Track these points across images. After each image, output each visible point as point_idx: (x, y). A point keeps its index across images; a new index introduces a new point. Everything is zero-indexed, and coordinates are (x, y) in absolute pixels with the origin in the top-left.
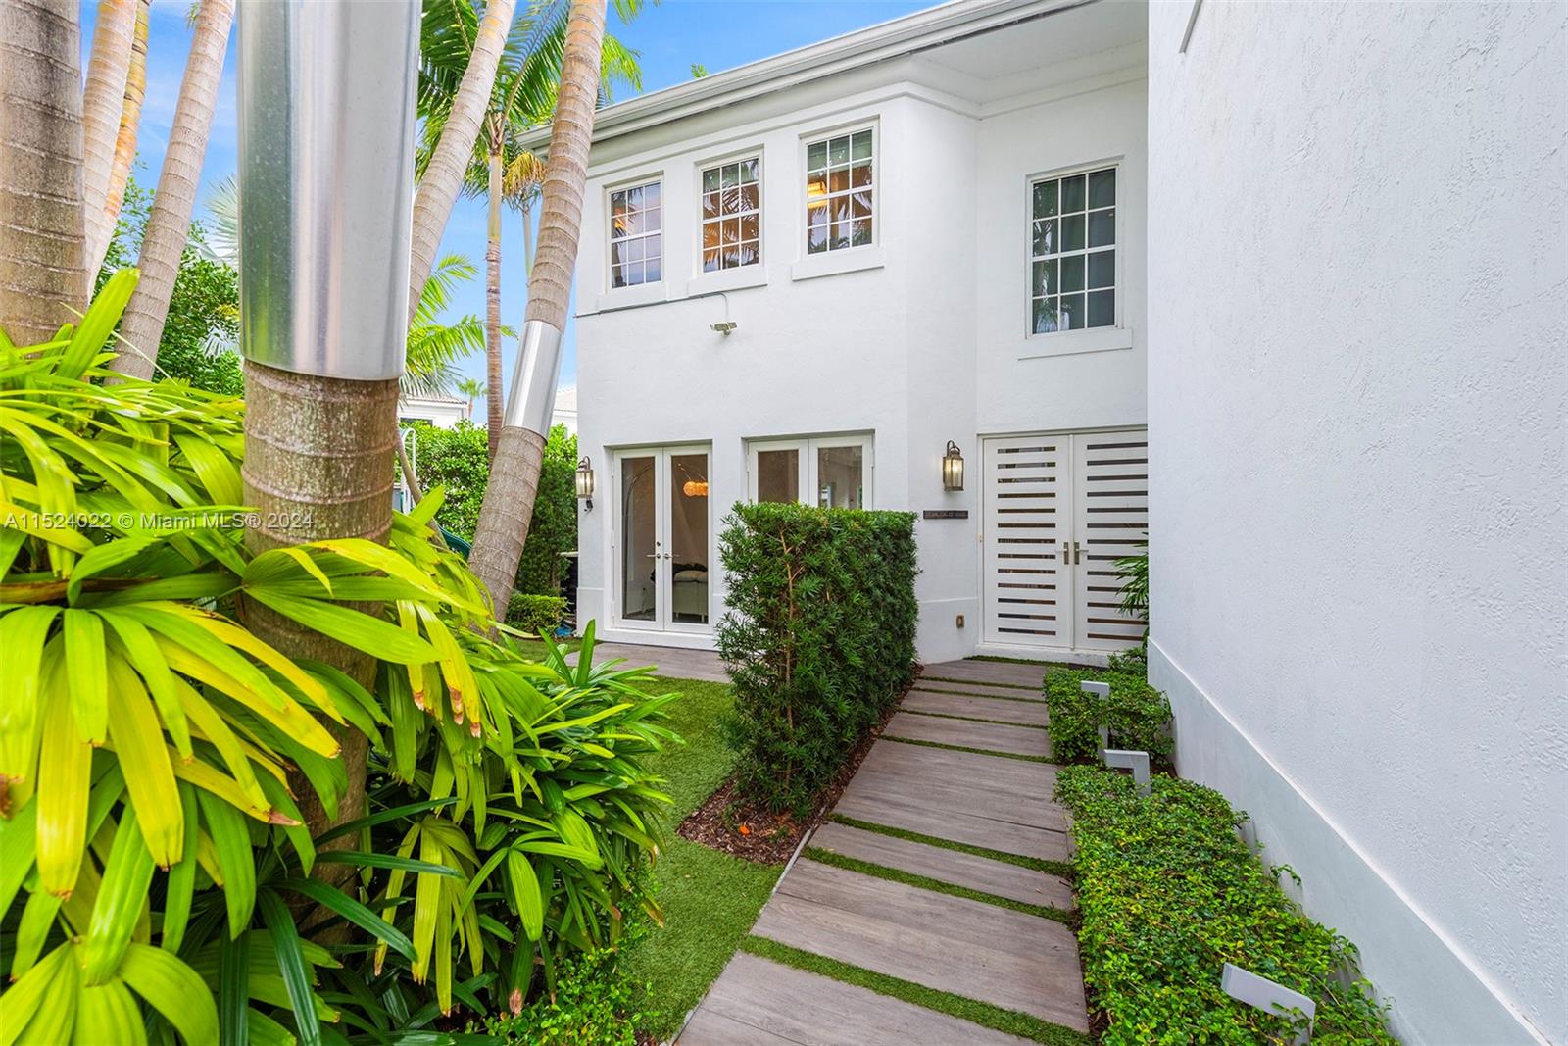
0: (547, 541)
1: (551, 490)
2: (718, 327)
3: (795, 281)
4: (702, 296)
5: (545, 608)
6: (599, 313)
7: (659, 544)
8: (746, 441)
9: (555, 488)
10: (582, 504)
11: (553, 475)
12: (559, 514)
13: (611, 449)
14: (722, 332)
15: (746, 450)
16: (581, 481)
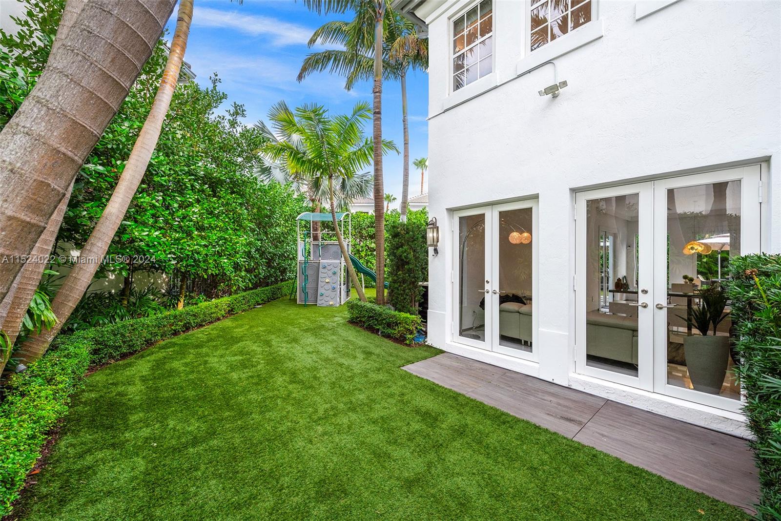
0: (409, 276)
1: (413, 242)
2: (547, 91)
3: (638, 20)
4: (529, 72)
5: (406, 323)
6: (444, 112)
7: (488, 282)
8: (574, 191)
9: (414, 240)
10: (431, 250)
11: (413, 231)
12: (416, 258)
13: (451, 211)
14: (550, 95)
15: (574, 200)
16: (430, 235)
